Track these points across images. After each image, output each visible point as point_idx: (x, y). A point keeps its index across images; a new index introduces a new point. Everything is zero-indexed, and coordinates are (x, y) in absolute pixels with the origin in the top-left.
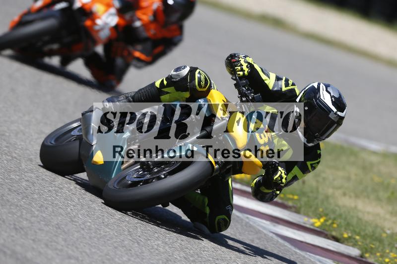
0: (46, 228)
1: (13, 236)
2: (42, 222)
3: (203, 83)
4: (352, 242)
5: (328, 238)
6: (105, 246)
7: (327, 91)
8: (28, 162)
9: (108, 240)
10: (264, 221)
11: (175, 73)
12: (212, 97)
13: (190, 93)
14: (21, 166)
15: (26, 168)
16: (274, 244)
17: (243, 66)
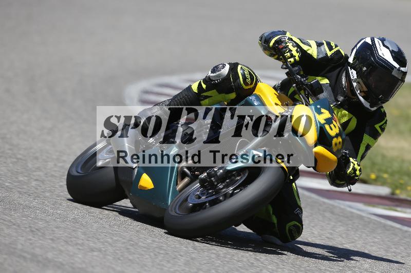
0: (63, 225)
1: (30, 240)
3: (249, 80)
7: (384, 45)
11: (212, 75)
12: (261, 91)
13: (236, 93)
17: (292, 51)
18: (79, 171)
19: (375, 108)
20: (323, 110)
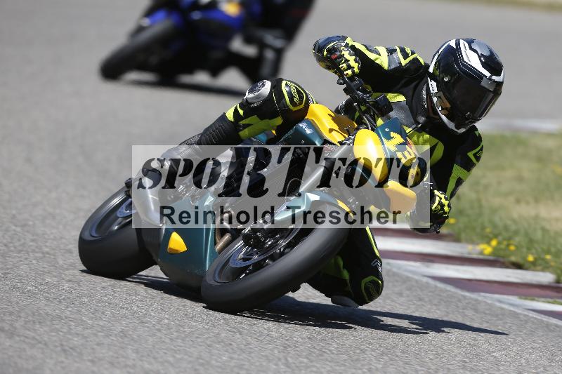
0: (107, 341)
1: (62, 362)
2: (100, 334)
3: (296, 99)
4: (540, 265)
5: (507, 267)
6: (194, 347)
7: (471, 49)
8: (67, 255)
9: (197, 337)
10: (412, 263)
11: (251, 95)
12: (314, 115)
13: (283, 118)
14: (58, 263)
15: (66, 264)
16: (430, 292)
17: (349, 61)
18: (94, 234)
19: (462, 130)
20: (392, 134)
